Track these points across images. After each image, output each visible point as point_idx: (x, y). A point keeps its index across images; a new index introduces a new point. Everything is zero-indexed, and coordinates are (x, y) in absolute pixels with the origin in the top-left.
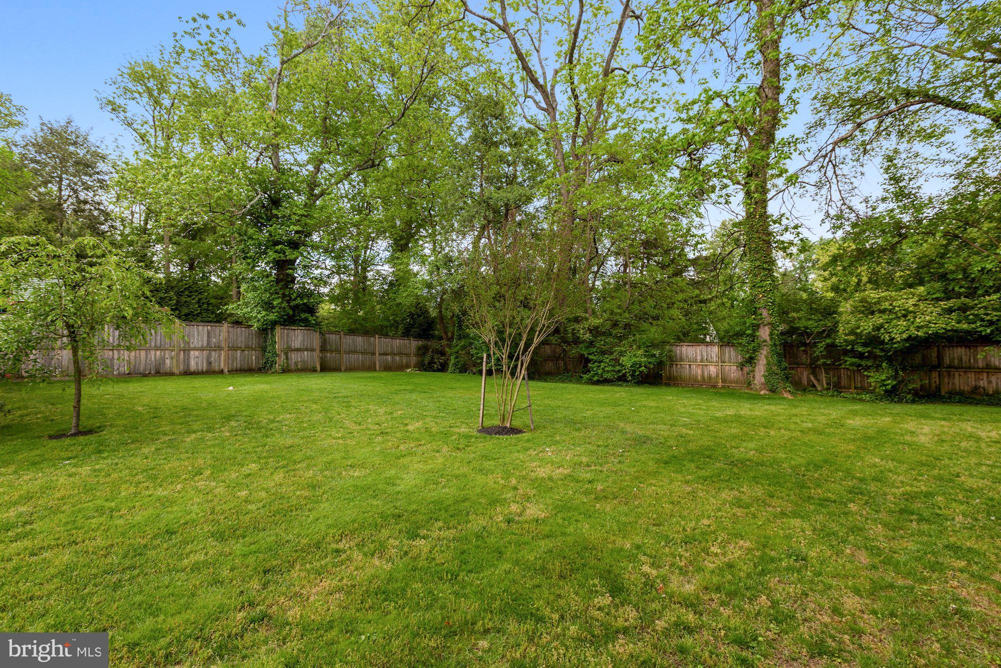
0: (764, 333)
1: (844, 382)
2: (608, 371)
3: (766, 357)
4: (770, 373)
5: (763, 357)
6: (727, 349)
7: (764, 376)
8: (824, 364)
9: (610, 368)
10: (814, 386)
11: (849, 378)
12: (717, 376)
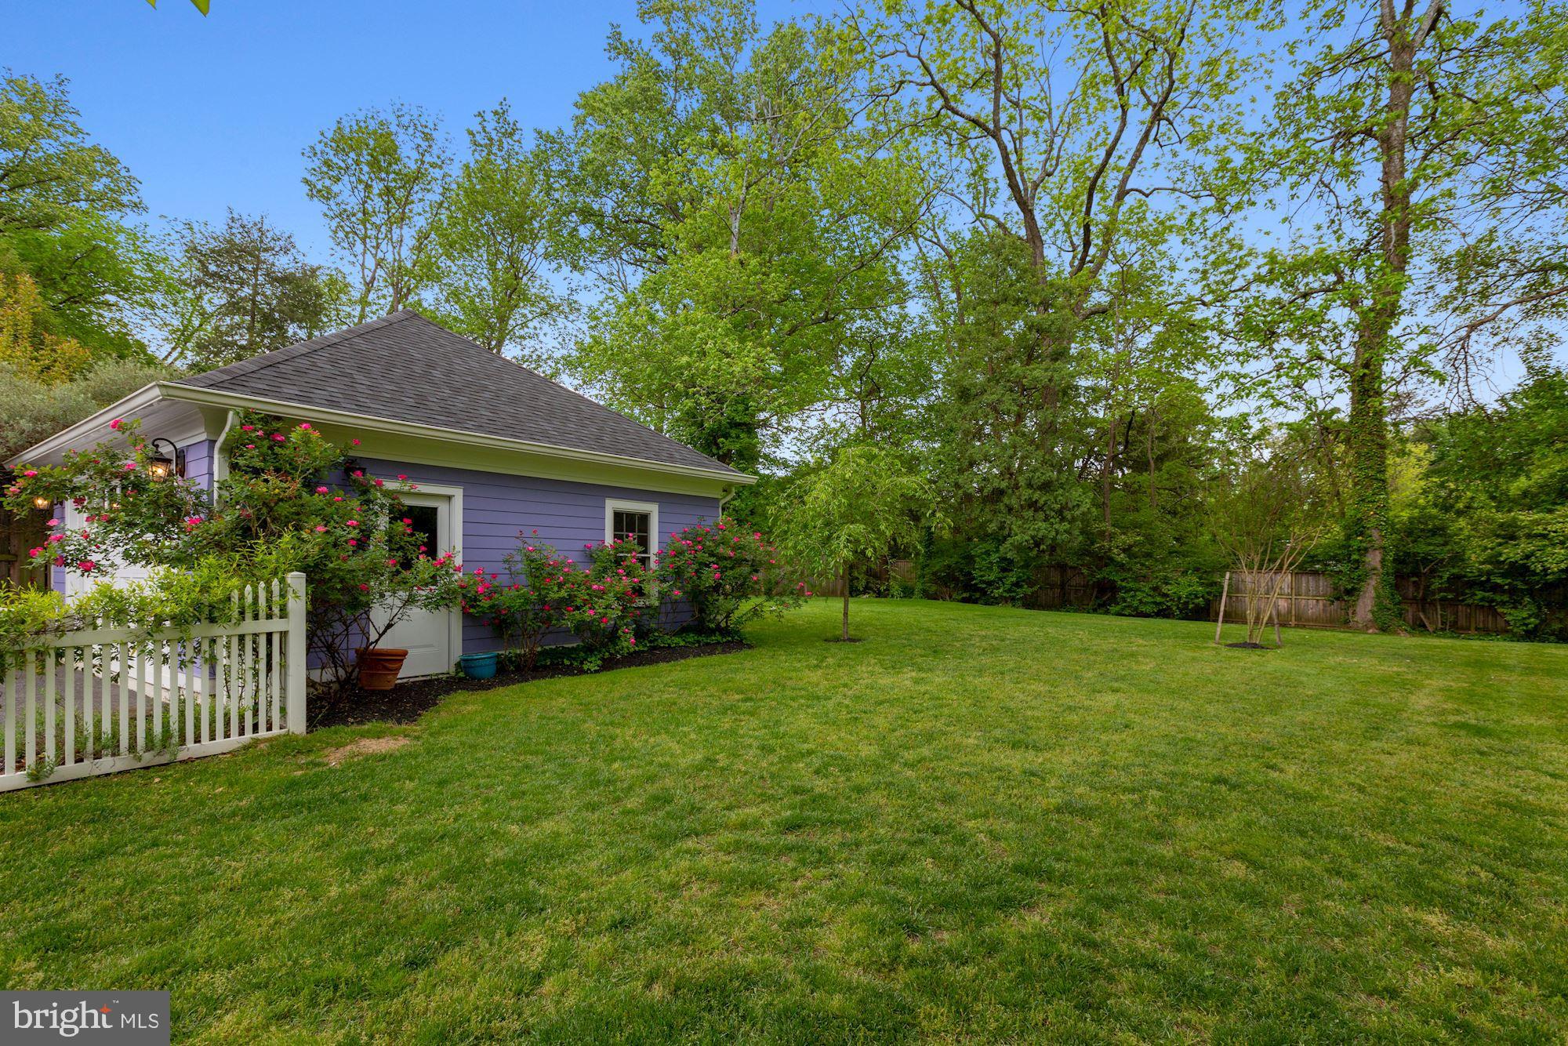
0: (1374, 559)
1: (1462, 622)
2: (1146, 603)
3: (1375, 589)
4: (1380, 607)
5: (1371, 588)
6: (1304, 579)
7: (1372, 612)
8: (1443, 599)
9: (1150, 599)
10: (1424, 626)
11: (1469, 617)
12: (1289, 611)
